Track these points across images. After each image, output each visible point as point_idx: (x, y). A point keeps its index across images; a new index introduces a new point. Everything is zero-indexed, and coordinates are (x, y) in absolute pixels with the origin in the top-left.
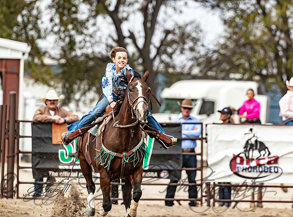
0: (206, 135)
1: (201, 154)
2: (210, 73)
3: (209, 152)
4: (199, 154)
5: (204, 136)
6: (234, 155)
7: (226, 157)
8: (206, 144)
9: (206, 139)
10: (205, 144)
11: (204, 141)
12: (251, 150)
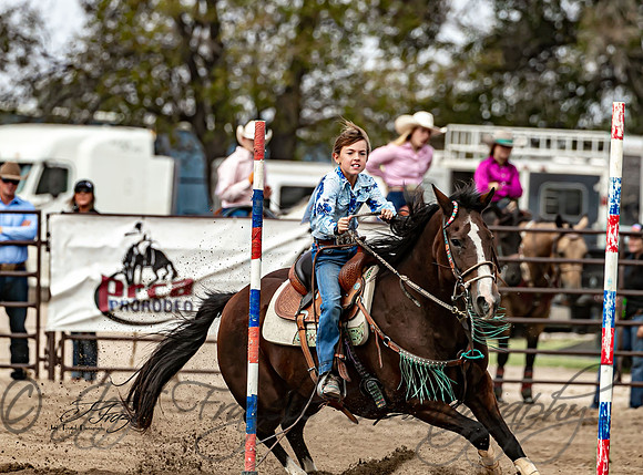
0: (48, 235)
1: (37, 275)
2: (58, 111)
3: (53, 270)
4: (33, 275)
5: (44, 238)
6: (103, 276)
7: (88, 280)
8: (48, 254)
9: (47, 243)
10: (44, 254)
11: (43, 248)
12: (139, 267)
